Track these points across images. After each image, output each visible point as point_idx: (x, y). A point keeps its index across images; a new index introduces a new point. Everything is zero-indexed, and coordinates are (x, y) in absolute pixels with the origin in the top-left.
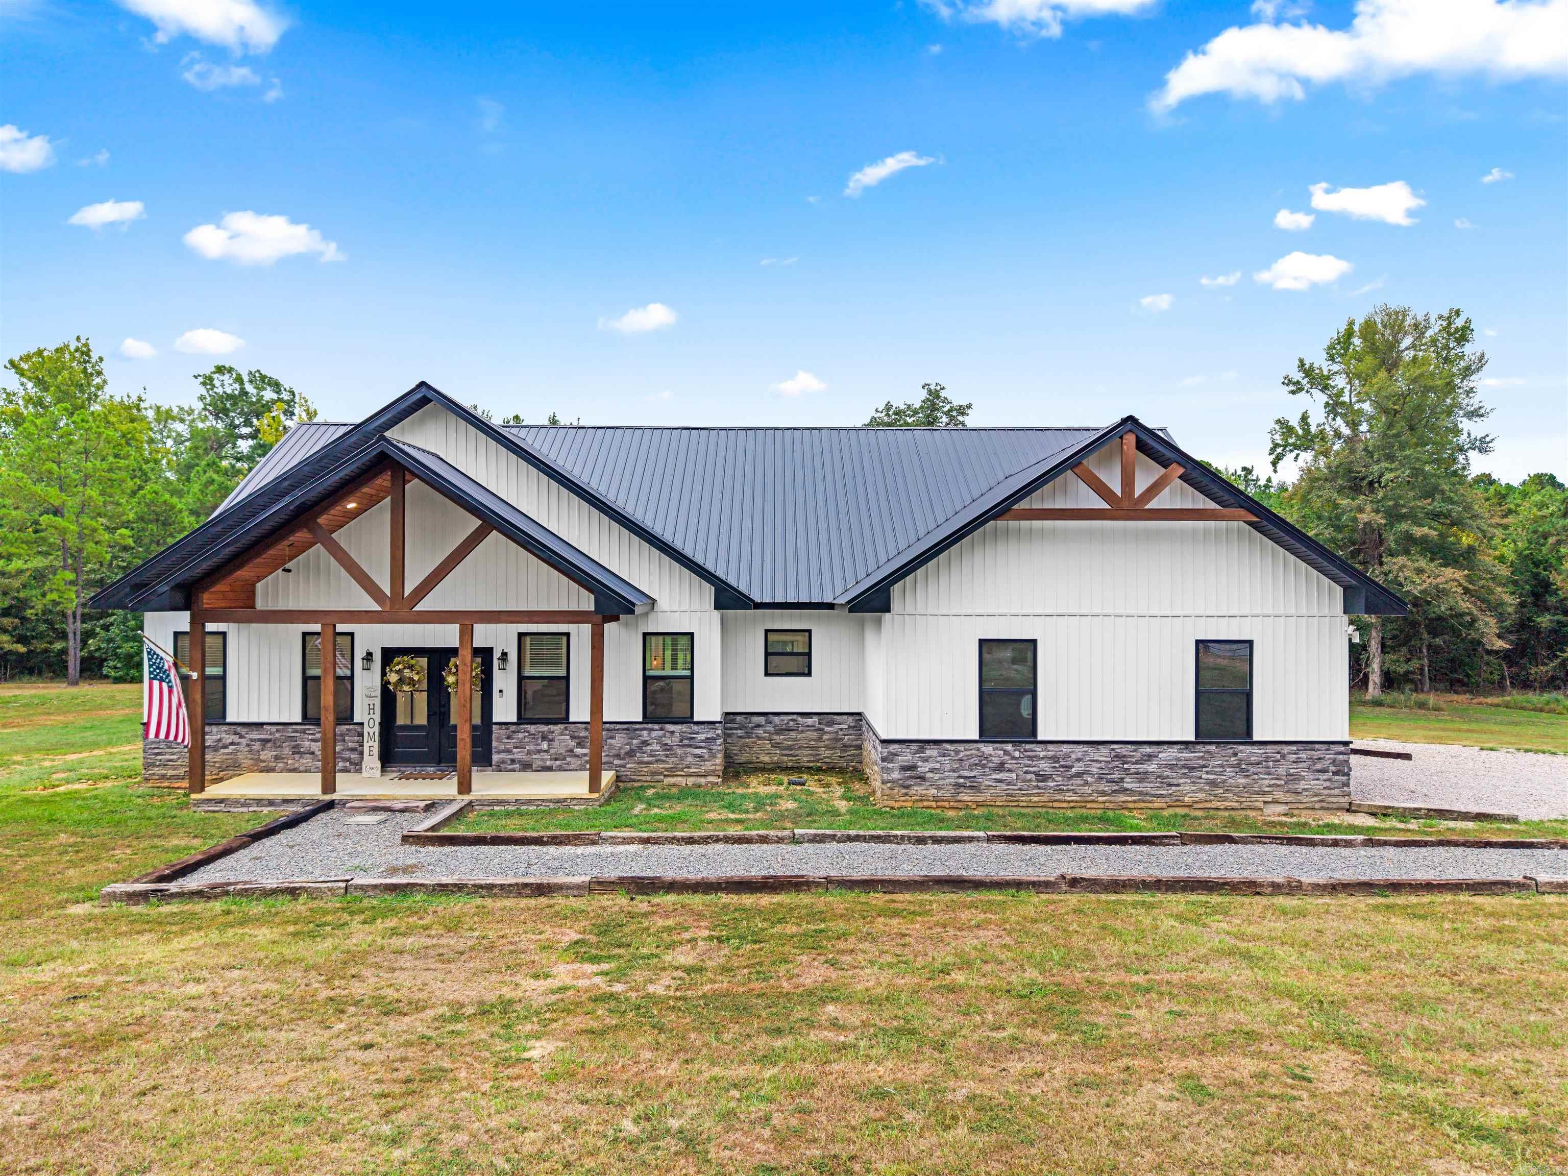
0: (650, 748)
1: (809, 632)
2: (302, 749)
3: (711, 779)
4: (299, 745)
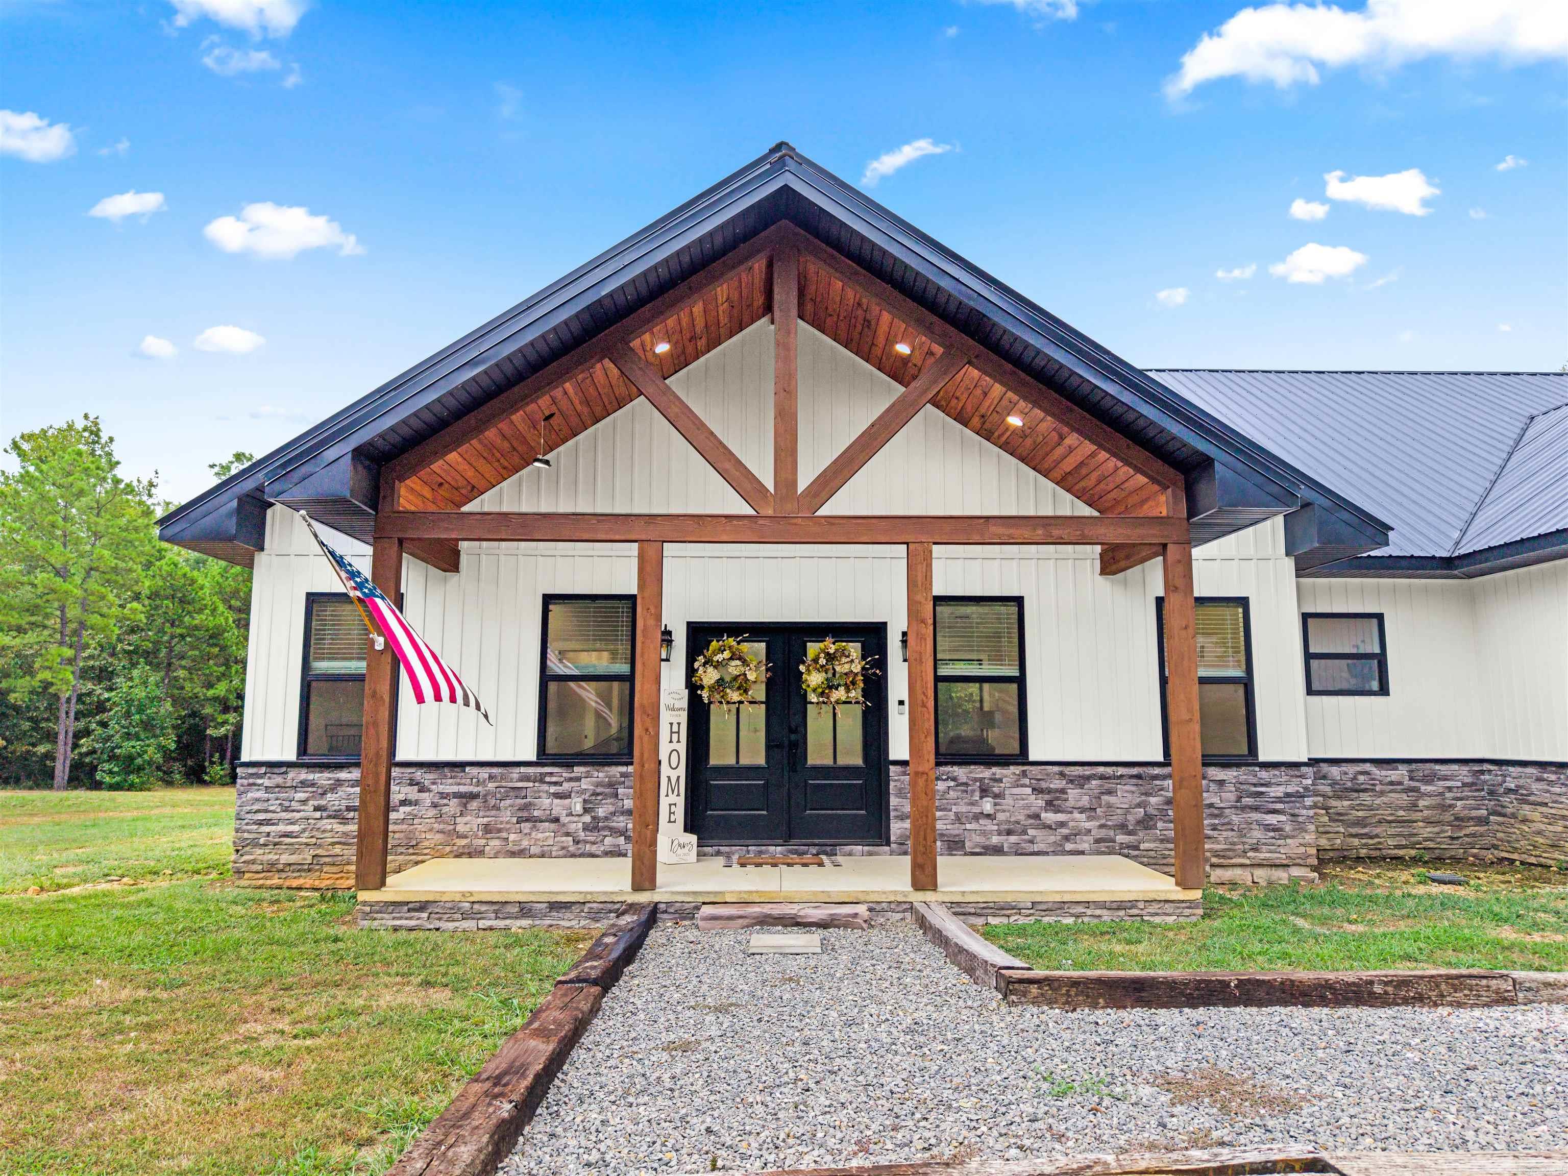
1: (1380, 617)
2: (536, 813)
3: (1296, 872)
4: (530, 804)
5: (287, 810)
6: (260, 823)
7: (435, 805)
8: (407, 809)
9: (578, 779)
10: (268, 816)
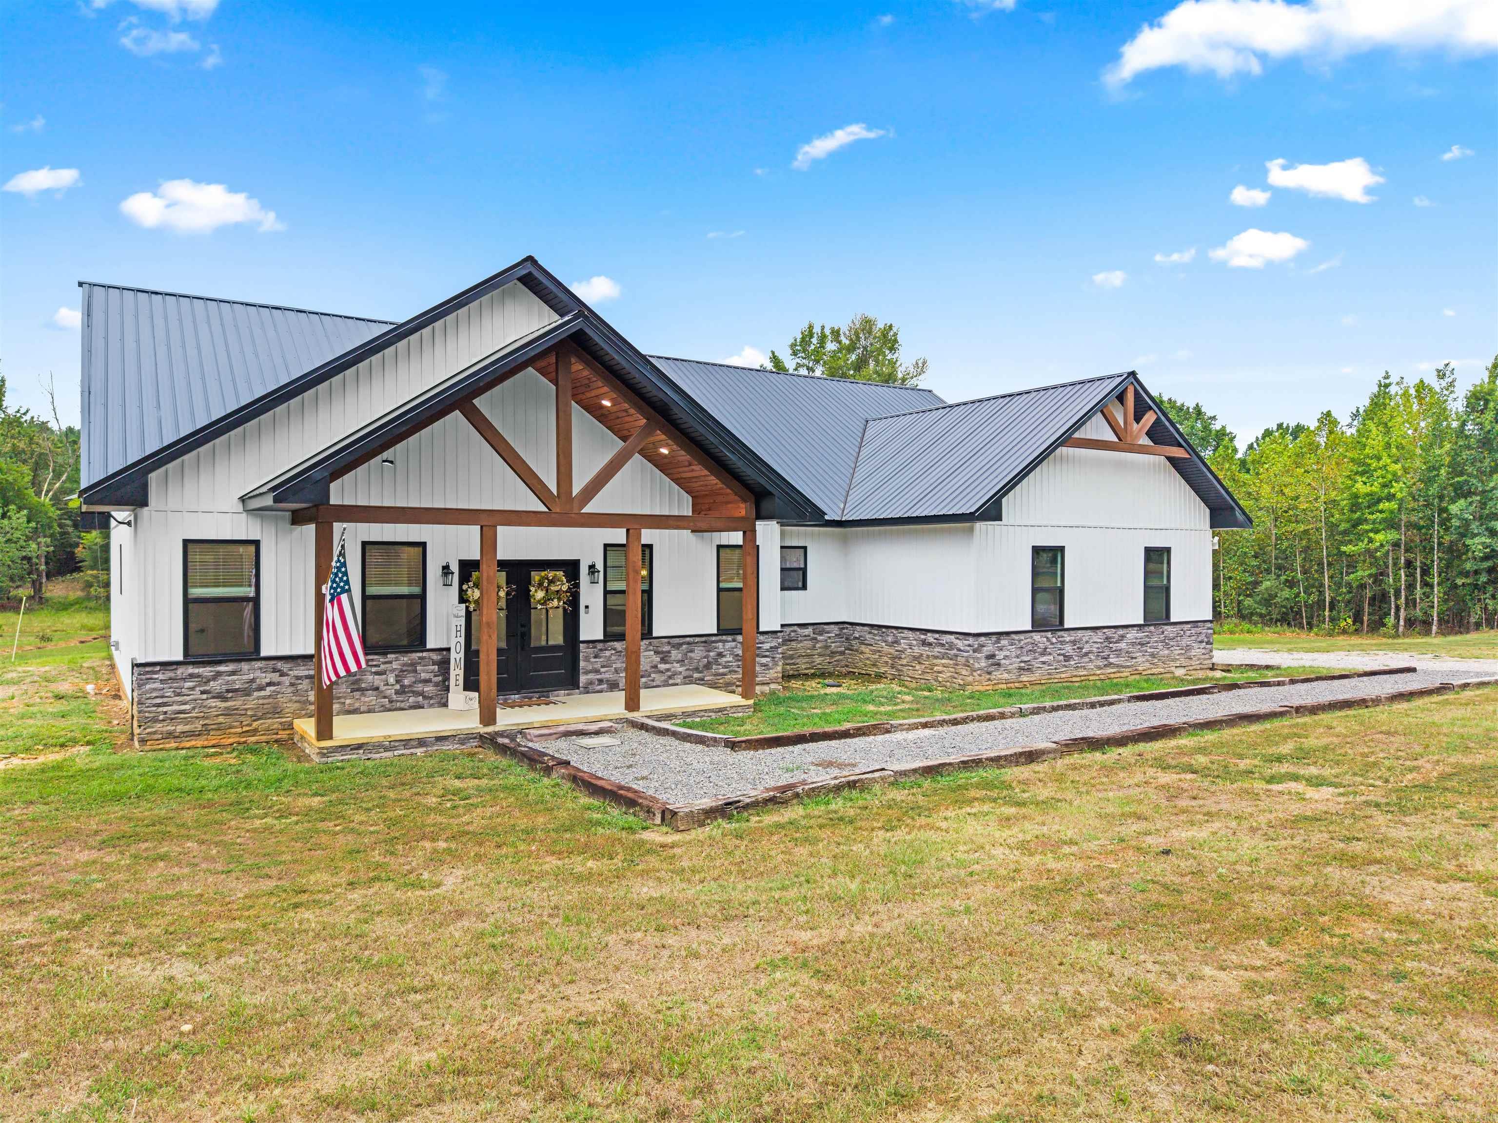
0: (724, 659)
1: (805, 548)
2: (363, 685)
3: (773, 686)
4: (360, 680)
5: (179, 695)
6: (159, 705)
7: (292, 685)
8: (272, 688)
9: (390, 662)
10: (165, 700)
